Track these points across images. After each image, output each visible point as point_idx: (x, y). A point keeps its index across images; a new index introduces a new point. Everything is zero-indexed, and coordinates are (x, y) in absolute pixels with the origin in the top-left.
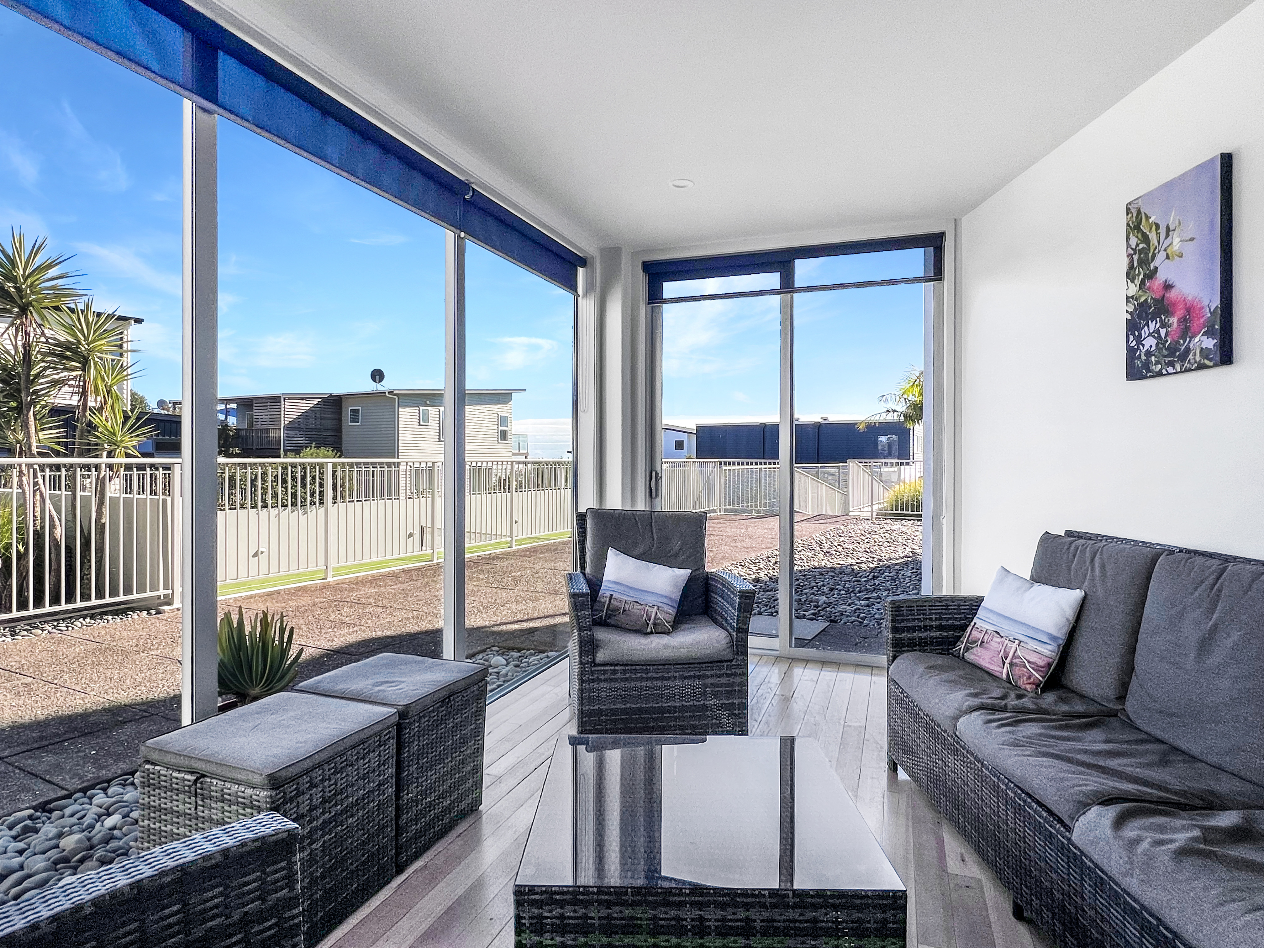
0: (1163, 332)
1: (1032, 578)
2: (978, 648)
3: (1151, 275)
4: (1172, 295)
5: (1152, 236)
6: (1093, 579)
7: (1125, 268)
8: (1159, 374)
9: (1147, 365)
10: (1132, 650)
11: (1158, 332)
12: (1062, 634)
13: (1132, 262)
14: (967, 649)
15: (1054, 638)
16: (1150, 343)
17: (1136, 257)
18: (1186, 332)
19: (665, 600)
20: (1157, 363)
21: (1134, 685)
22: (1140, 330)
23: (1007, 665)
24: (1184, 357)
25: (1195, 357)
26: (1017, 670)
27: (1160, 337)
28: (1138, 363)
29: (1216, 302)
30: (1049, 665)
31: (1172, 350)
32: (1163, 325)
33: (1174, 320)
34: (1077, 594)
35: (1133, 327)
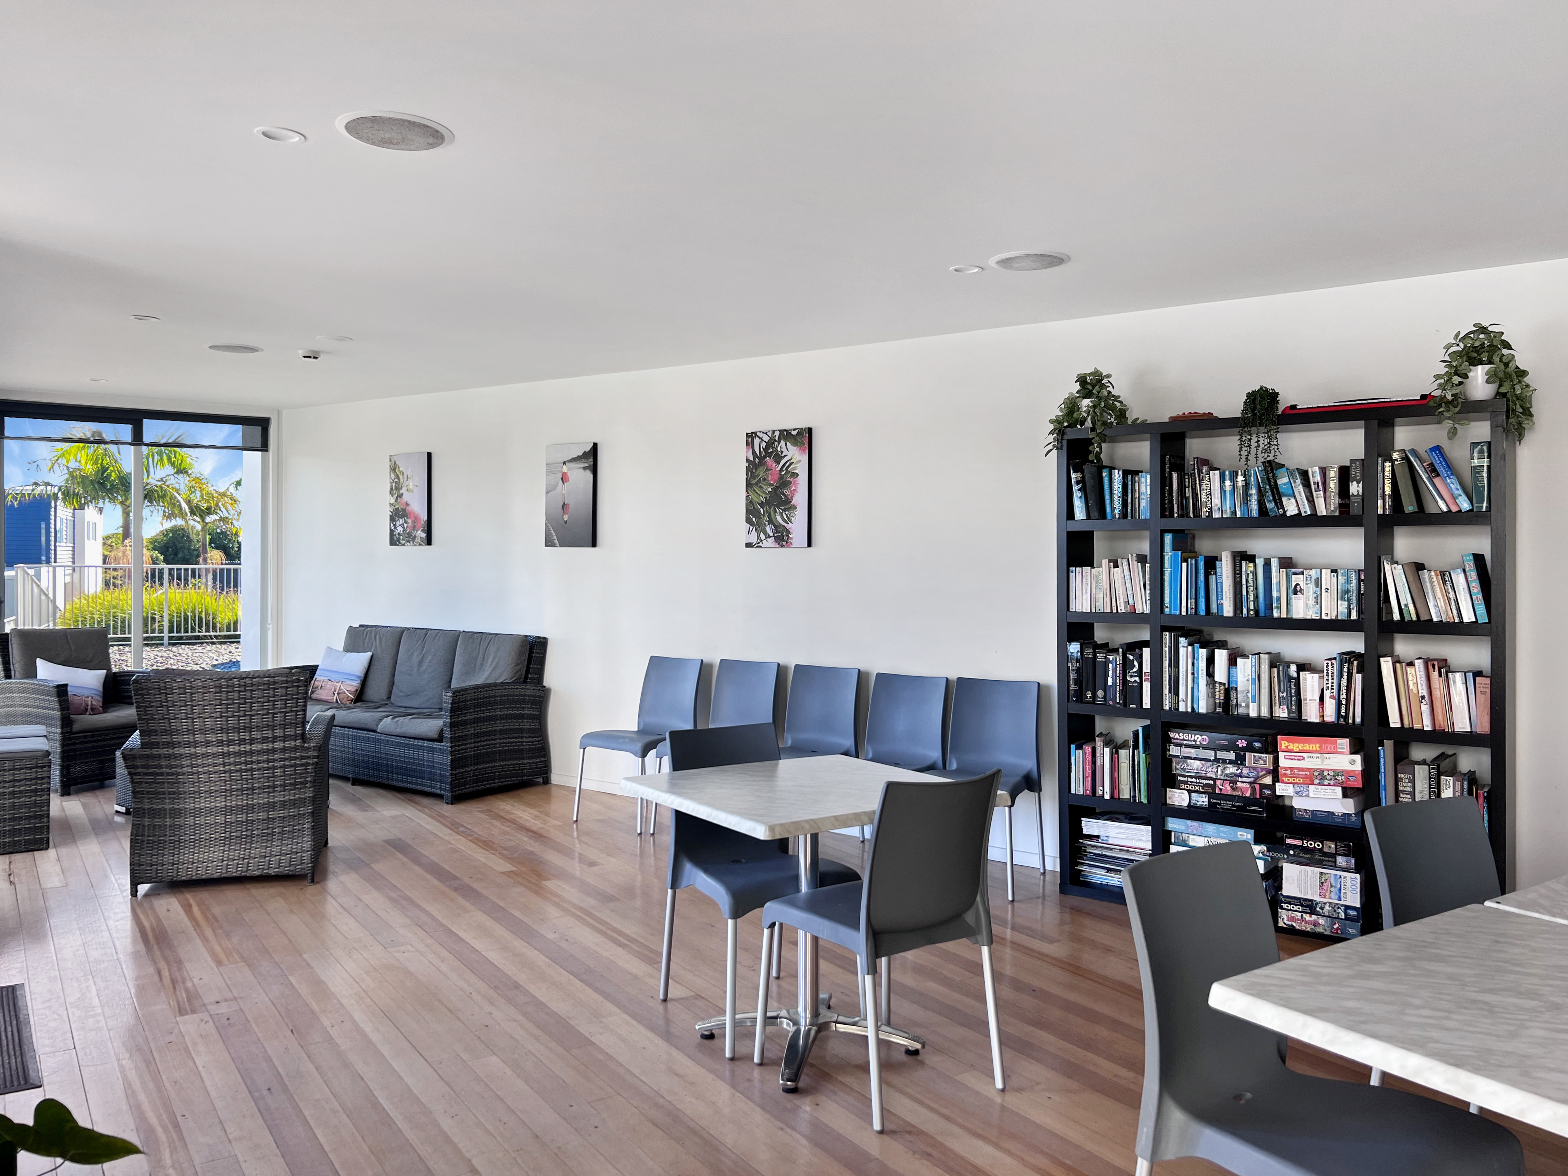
0: (405, 525)
1: (344, 650)
2: (320, 691)
3: (400, 496)
4: (409, 508)
5: (401, 477)
6: (376, 645)
7: (389, 489)
8: (404, 545)
9: (398, 540)
10: (394, 675)
11: (403, 524)
12: (362, 675)
13: (392, 486)
14: (312, 692)
15: (359, 677)
16: (400, 529)
17: (394, 484)
18: (414, 528)
19: (94, 692)
20: (403, 540)
21: (395, 690)
22: (396, 522)
23: (336, 695)
24: (414, 539)
25: (418, 540)
26: (341, 696)
27: (404, 528)
28: (395, 538)
29: (426, 518)
30: (357, 690)
31: (409, 535)
32: (406, 522)
33: (409, 521)
34: (369, 654)
35: (392, 519)
